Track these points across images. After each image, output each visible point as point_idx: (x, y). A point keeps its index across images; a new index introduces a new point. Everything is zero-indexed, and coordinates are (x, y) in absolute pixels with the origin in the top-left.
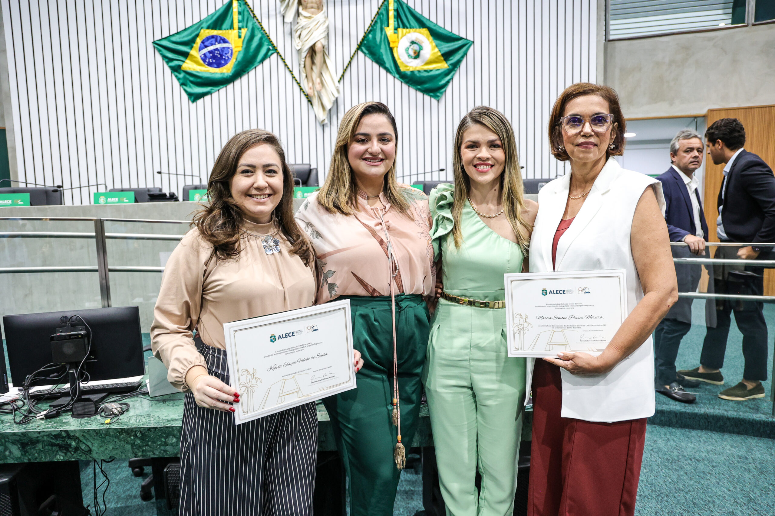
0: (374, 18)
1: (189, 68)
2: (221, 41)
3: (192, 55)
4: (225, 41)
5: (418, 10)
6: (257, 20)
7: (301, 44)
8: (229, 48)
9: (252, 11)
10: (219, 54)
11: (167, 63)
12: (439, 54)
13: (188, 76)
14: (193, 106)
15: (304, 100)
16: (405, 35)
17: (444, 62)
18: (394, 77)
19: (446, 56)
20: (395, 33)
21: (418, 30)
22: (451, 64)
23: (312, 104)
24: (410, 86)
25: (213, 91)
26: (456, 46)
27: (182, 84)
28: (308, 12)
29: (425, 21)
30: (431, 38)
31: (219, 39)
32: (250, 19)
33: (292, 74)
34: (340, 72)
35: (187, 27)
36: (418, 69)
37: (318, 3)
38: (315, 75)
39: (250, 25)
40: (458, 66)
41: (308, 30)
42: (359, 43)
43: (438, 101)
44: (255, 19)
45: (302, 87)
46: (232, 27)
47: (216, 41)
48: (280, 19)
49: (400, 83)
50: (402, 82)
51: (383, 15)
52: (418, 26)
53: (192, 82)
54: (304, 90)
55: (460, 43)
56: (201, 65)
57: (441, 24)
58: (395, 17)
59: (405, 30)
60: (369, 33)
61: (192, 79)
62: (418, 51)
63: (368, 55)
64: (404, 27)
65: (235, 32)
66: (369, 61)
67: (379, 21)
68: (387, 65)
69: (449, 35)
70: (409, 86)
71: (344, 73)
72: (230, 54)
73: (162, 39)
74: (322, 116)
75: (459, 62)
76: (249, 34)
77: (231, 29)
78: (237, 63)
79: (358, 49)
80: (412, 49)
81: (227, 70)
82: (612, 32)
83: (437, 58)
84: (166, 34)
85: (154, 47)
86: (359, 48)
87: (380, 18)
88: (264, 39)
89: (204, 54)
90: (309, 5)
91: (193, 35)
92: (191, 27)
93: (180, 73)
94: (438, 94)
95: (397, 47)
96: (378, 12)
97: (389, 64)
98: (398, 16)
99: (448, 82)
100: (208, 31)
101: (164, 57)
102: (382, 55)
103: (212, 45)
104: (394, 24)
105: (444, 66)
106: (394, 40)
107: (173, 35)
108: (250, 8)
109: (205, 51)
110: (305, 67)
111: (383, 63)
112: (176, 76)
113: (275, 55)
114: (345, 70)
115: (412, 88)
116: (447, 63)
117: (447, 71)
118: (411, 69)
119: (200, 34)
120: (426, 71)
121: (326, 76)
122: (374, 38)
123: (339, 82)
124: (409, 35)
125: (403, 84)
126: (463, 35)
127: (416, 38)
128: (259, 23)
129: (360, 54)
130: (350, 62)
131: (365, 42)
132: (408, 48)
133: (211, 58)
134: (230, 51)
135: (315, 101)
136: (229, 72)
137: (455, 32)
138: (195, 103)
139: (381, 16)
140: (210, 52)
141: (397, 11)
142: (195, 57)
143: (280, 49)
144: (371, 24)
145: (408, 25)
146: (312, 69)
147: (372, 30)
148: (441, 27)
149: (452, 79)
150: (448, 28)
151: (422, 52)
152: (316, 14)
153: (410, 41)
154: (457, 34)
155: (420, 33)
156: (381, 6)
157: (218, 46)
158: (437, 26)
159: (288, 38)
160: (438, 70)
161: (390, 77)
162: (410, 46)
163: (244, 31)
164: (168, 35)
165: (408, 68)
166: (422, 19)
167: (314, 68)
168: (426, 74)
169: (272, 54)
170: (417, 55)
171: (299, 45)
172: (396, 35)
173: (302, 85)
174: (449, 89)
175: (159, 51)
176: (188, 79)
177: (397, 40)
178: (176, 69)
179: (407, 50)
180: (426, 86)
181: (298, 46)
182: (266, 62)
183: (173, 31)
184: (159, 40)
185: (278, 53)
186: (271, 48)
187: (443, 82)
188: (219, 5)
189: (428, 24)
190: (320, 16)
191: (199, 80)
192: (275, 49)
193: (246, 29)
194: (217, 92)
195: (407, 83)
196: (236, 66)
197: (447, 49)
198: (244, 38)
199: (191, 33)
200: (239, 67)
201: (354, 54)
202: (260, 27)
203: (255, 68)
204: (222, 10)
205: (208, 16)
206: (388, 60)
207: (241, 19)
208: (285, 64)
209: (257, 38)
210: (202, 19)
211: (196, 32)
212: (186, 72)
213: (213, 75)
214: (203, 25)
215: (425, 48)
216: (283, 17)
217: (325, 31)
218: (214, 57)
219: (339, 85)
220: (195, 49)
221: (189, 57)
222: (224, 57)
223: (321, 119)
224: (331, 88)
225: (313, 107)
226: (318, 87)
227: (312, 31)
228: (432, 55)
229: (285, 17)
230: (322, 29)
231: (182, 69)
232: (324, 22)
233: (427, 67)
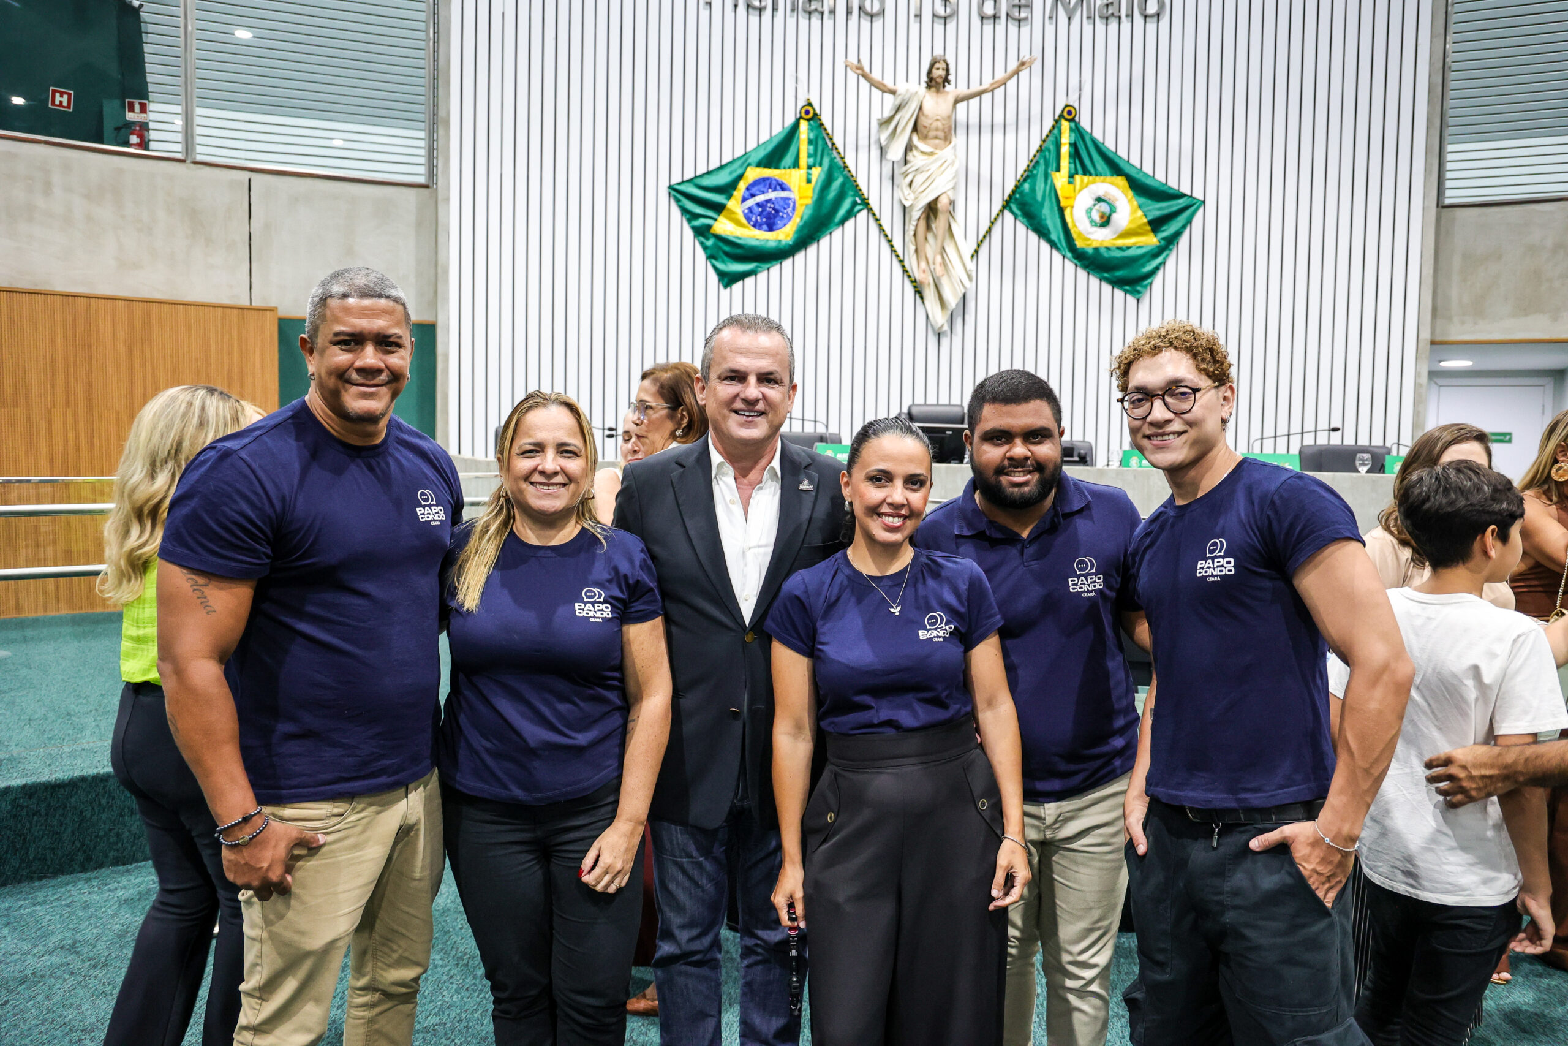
0: (1035, 156)
2: (778, 187)
3: (729, 210)
4: (783, 187)
5: (1110, 144)
6: (839, 153)
7: (912, 196)
8: (789, 199)
9: (831, 139)
10: (774, 209)
11: (689, 221)
12: (1145, 220)
13: (721, 244)
14: (725, 293)
15: (909, 290)
16: (1087, 186)
17: (1152, 235)
18: (1064, 257)
19: (1156, 225)
20: (1070, 183)
21: (1109, 178)
22: (1163, 239)
23: (922, 298)
24: (1091, 272)
25: (760, 269)
26: (1175, 209)
27: (711, 257)
28: (929, 145)
29: (1122, 165)
30: (1130, 193)
31: (774, 182)
32: (826, 152)
33: (892, 246)
34: (975, 246)
35: (724, 162)
36: (1107, 244)
37: (946, 130)
38: (931, 249)
39: (826, 162)
40: (1175, 243)
41: (925, 175)
42: (1006, 197)
43: (1138, 300)
44: (834, 152)
45: (908, 268)
46: (796, 164)
47: (770, 187)
48: (875, 152)
49: (1073, 266)
50: (1076, 266)
51: (1049, 151)
52: (1108, 173)
53: (727, 254)
54: (910, 273)
55: (1181, 202)
56: (742, 225)
57: (1148, 169)
58: (1070, 156)
59: (1086, 178)
60: (1025, 180)
61: (727, 248)
62: (1107, 215)
63: (1021, 218)
64: (1086, 172)
65: (802, 172)
66: (1021, 228)
67: (1042, 161)
68: (1054, 237)
69: (1164, 188)
70: (1088, 273)
71: (979, 246)
72: (790, 209)
73: (683, 182)
74: (940, 318)
75: (1177, 234)
76: (823, 176)
77: (794, 167)
78: (801, 224)
79: (1004, 207)
80: (1098, 211)
82: (1448, 193)
83: (1140, 227)
84: (689, 175)
85: (670, 193)
86: (1006, 205)
87: (1045, 157)
88: (847, 185)
89: (750, 209)
90: (932, 134)
91: (735, 175)
92: (730, 163)
93: (707, 239)
94: (1139, 288)
95: (1072, 207)
96: (1041, 146)
97: (1056, 234)
98: (1076, 154)
99: (1157, 268)
101: (684, 211)
102: (1046, 219)
103: (763, 192)
104: (1070, 168)
105: (1152, 241)
106: (1067, 195)
107: (701, 176)
108: (828, 134)
109: (751, 202)
110: (915, 235)
111: (1046, 232)
112: (702, 244)
113: (865, 212)
114: (982, 241)
115: (1093, 275)
116: (1156, 236)
117: (1156, 250)
118: (1095, 245)
119: (746, 175)
120: (1119, 248)
121: (950, 249)
122: (1033, 190)
123: (972, 260)
124: (1093, 187)
125: (1079, 270)
126: (1185, 189)
127: (1106, 192)
128: (842, 158)
129: (1008, 216)
130: (990, 228)
131: (1017, 196)
132: (1091, 209)
133: (760, 214)
134: (792, 205)
135: (930, 294)
136: (789, 239)
137: (1173, 183)
138: (729, 289)
139: (1047, 153)
140: (758, 205)
141: (1074, 145)
142: (734, 213)
143: (873, 202)
144: (1028, 166)
145: (1092, 170)
146: (926, 239)
147: (1029, 175)
148: (1148, 176)
149: (1164, 263)
150: (1160, 176)
151: (1114, 217)
152: (942, 149)
153: (1095, 197)
154: (1176, 187)
155: (1112, 183)
156: (1047, 136)
157: (772, 195)
158: (1141, 174)
159: (887, 184)
160: (1140, 247)
161: (1057, 257)
162: (1095, 205)
163: (816, 172)
164: (692, 176)
165: (1089, 243)
166: (1117, 160)
167: (930, 236)
168: (1118, 254)
169: (860, 210)
170: (1106, 221)
171: (908, 197)
172: (1071, 186)
173: (906, 263)
174: (1157, 280)
175: (678, 201)
176: (720, 248)
177: (1072, 195)
178: (702, 232)
179: (1089, 211)
180: (1119, 273)
181: (906, 199)
182: (850, 224)
183: (702, 169)
184: (679, 184)
185: (870, 210)
186: (859, 201)
187: (1148, 268)
188: (778, 128)
189: (1127, 169)
190: (947, 153)
191: (739, 251)
192: (865, 203)
194: (766, 272)
195: (1085, 267)
196: (801, 229)
197: (1157, 214)
198: (817, 182)
199: (731, 173)
200: (805, 231)
201: (998, 215)
202: (842, 165)
203: (831, 233)
204: (782, 137)
205: (758, 145)
206: (1055, 227)
207: (812, 151)
208: (881, 229)
209: (836, 185)
210: (748, 150)
211: (739, 172)
212: (718, 237)
213: (763, 243)
214: (749, 161)
215: (1119, 209)
216: (883, 151)
217: (954, 177)
218: (765, 213)
219: (971, 266)
220: (736, 200)
221: (724, 212)
222: (781, 214)
223: (937, 323)
224: (958, 271)
225: (923, 303)
226: (939, 270)
227: (933, 177)
228: (1132, 221)
229: (886, 153)
230: (950, 173)
231: (712, 231)
232: (953, 163)
233: (1121, 242)
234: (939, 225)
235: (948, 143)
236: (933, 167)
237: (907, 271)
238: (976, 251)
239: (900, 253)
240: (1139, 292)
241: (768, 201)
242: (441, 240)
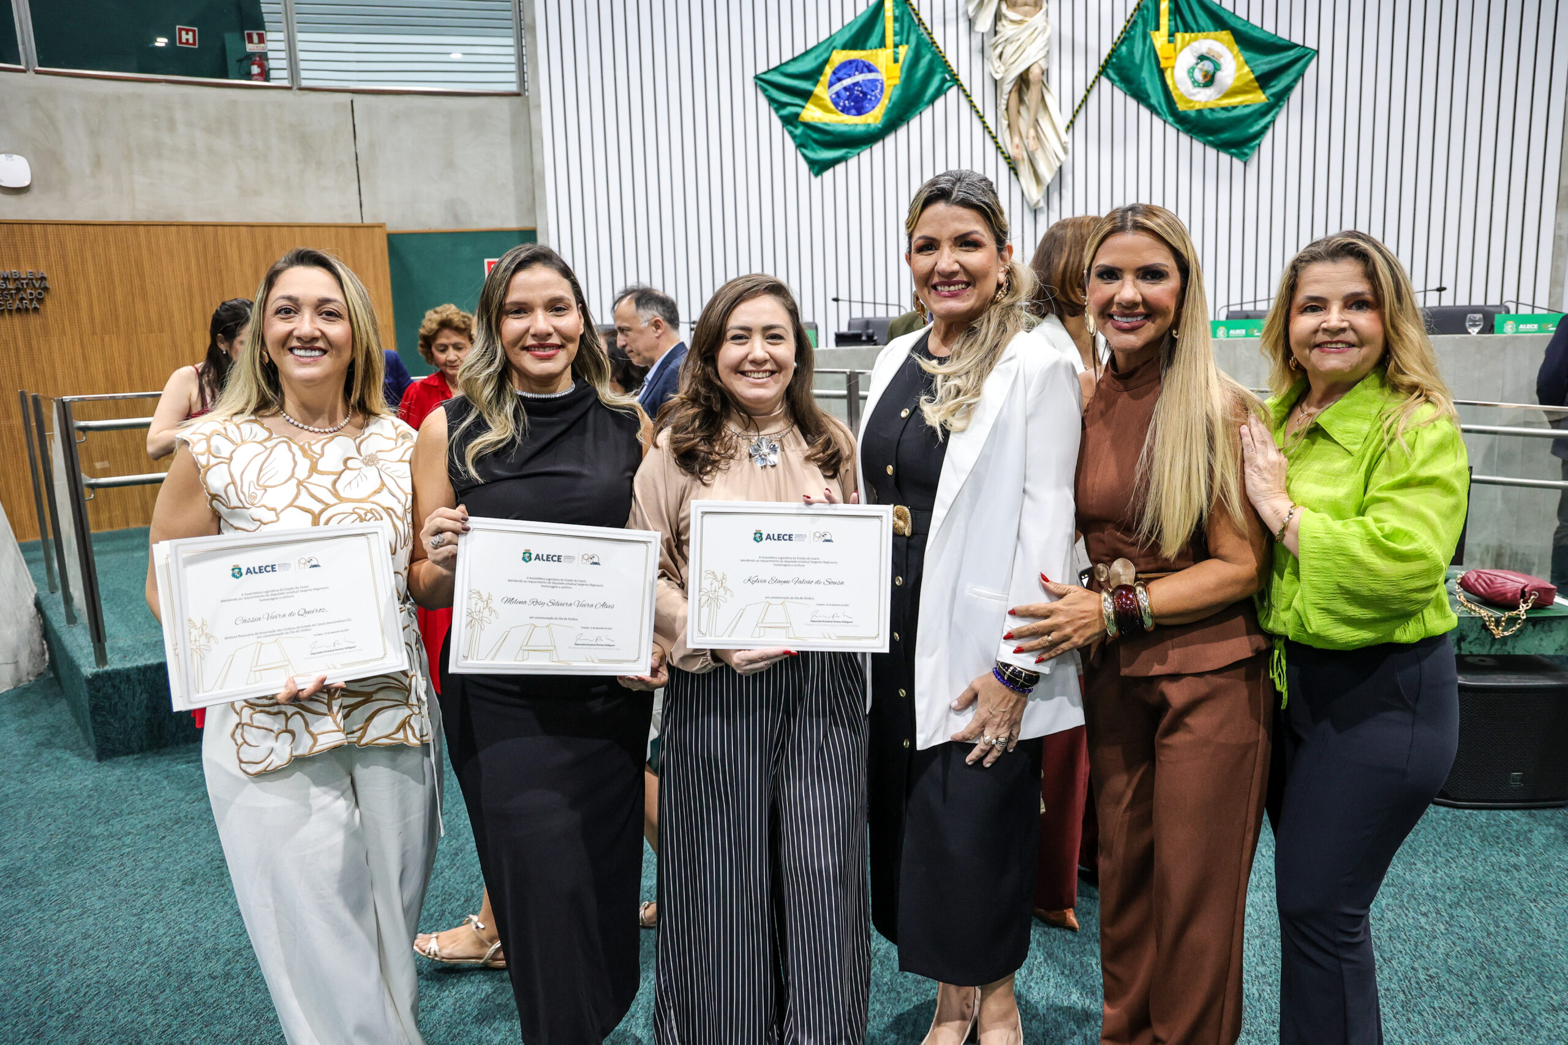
0: (1132, 15)
1: (813, 118)
2: (865, 69)
3: (817, 96)
4: (870, 69)
6: (926, 29)
7: (1003, 68)
8: (877, 80)
9: (917, 15)
10: (861, 92)
11: (777, 110)
12: (1252, 76)
13: (809, 132)
14: (816, 181)
15: (1003, 167)
16: (1189, 44)
17: (1260, 92)
18: (1165, 122)
19: (1264, 80)
20: (1170, 42)
21: (1213, 34)
22: (1272, 95)
23: (1016, 174)
24: (1194, 136)
25: (850, 155)
26: (1283, 61)
27: (800, 146)
28: (1018, 12)
29: (1226, 17)
30: (1236, 48)
31: (861, 65)
32: (912, 29)
33: (984, 122)
34: (1070, 117)
35: (809, 47)
38: (1024, 123)
39: (913, 39)
40: (1286, 99)
41: (1016, 45)
42: (1102, 62)
43: (1245, 163)
44: (921, 28)
45: (1001, 144)
46: (882, 44)
47: (857, 70)
48: (963, 25)
49: (1175, 131)
50: (1178, 130)
51: (1148, 9)
52: (1212, 28)
53: (816, 142)
54: (1004, 149)
55: (1292, 54)
56: (830, 111)
57: (1255, 20)
58: (1170, 13)
59: (1187, 36)
60: (1122, 43)
61: (815, 136)
62: (1211, 73)
63: (1118, 84)
64: (1187, 29)
65: (889, 51)
66: (1119, 94)
67: (1140, 21)
68: (1153, 101)
69: (1271, 40)
70: (1191, 138)
71: (1074, 116)
72: (878, 91)
73: (769, 71)
74: (1035, 194)
75: (1289, 89)
76: (911, 54)
77: (880, 47)
78: (890, 106)
79: (1100, 73)
80: (1201, 70)
81: (874, 117)
83: (1246, 84)
84: (774, 63)
85: (756, 84)
86: (1103, 71)
87: (1143, 16)
88: (936, 62)
89: (837, 94)
90: (1021, 1)
91: (820, 60)
92: (815, 48)
93: (796, 127)
94: (1246, 150)
95: (1173, 68)
96: (1138, 5)
97: (1156, 98)
98: (1176, 11)
99: (1266, 128)
100: (844, 52)
101: (772, 100)
102: (1145, 83)
103: (850, 76)
104: (1169, 25)
105: (1260, 98)
106: (1167, 55)
107: (787, 63)
108: (914, 10)
109: (838, 87)
110: (1007, 109)
111: (1145, 96)
112: (791, 133)
113: (955, 88)
114: (1077, 111)
115: (1198, 140)
116: (1264, 93)
117: (1264, 109)
118: (1198, 107)
119: (831, 59)
120: (1224, 109)
121: (1044, 123)
122: (1131, 53)
123: (1067, 132)
124: (1195, 44)
125: (1181, 134)
126: (1297, 39)
127: (1209, 49)
128: (929, 34)
129: (1105, 83)
130: (1086, 97)
131: (1114, 60)
132: (1193, 68)
133: (848, 99)
134: (879, 86)
135: (1024, 169)
136: (878, 122)
137: (1283, 33)
138: (819, 178)
139: (1145, 12)
140: (845, 89)
142: (821, 99)
143: (963, 78)
144: (1125, 27)
145: (1194, 26)
146: (1019, 112)
147: (1126, 36)
148: (1256, 27)
149: (1273, 122)
150: (1269, 27)
151: (1219, 75)
152: (1032, 16)
153: (1197, 55)
154: (1287, 38)
155: (1216, 39)
157: (859, 78)
158: (1249, 26)
159: (977, 58)
160: (1246, 106)
161: (1158, 122)
162: (1197, 64)
163: (903, 50)
164: (778, 63)
165: (1191, 105)
166: (1222, 13)
167: (1023, 110)
168: (1224, 115)
169: (950, 87)
170: (1210, 80)
171: (998, 70)
172: (1172, 45)
173: (999, 140)
174: (1266, 141)
175: (764, 91)
176: (809, 136)
177: (1173, 55)
178: (790, 121)
179: (1191, 71)
180: (1225, 136)
181: (997, 72)
182: (940, 103)
183: (787, 57)
184: (765, 73)
185: (960, 86)
186: (948, 78)
187: (1256, 128)
188: (862, 8)
189: (1232, 21)
190: (1038, 19)
191: (828, 138)
192: (955, 79)
193: (906, 47)
194: (857, 157)
195: (1188, 131)
196: (890, 111)
197: (1265, 68)
198: (904, 61)
199: (816, 58)
200: (895, 113)
201: (1094, 82)
202: (930, 41)
203: (921, 113)
204: (866, 16)
205: (843, 26)
206: (1155, 90)
207: (897, 29)
208: (973, 106)
209: (924, 62)
210: (833, 32)
211: (825, 56)
212: (807, 125)
213: (851, 128)
214: (835, 44)
215: (1223, 67)
216: (971, 23)
217: (1045, 45)
218: (853, 97)
219: (1066, 138)
220: (823, 85)
221: (812, 99)
222: (869, 97)
223: (1032, 200)
224: (1053, 144)
225: (1018, 179)
226: (1032, 144)
227: (1024, 46)
228: (1238, 78)
229: (975, 24)
230: (1041, 41)
231: (800, 119)
232: (1044, 30)
233: (1226, 102)
234: (1032, 96)
235: (1038, 9)
236: (1023, 36)
237: (1000, 148)
238: (1072, 122)
239: (993, 129)
240: (1246, 154)
241: (856, 84)
242: (535, 146)
